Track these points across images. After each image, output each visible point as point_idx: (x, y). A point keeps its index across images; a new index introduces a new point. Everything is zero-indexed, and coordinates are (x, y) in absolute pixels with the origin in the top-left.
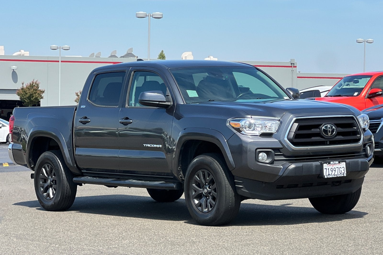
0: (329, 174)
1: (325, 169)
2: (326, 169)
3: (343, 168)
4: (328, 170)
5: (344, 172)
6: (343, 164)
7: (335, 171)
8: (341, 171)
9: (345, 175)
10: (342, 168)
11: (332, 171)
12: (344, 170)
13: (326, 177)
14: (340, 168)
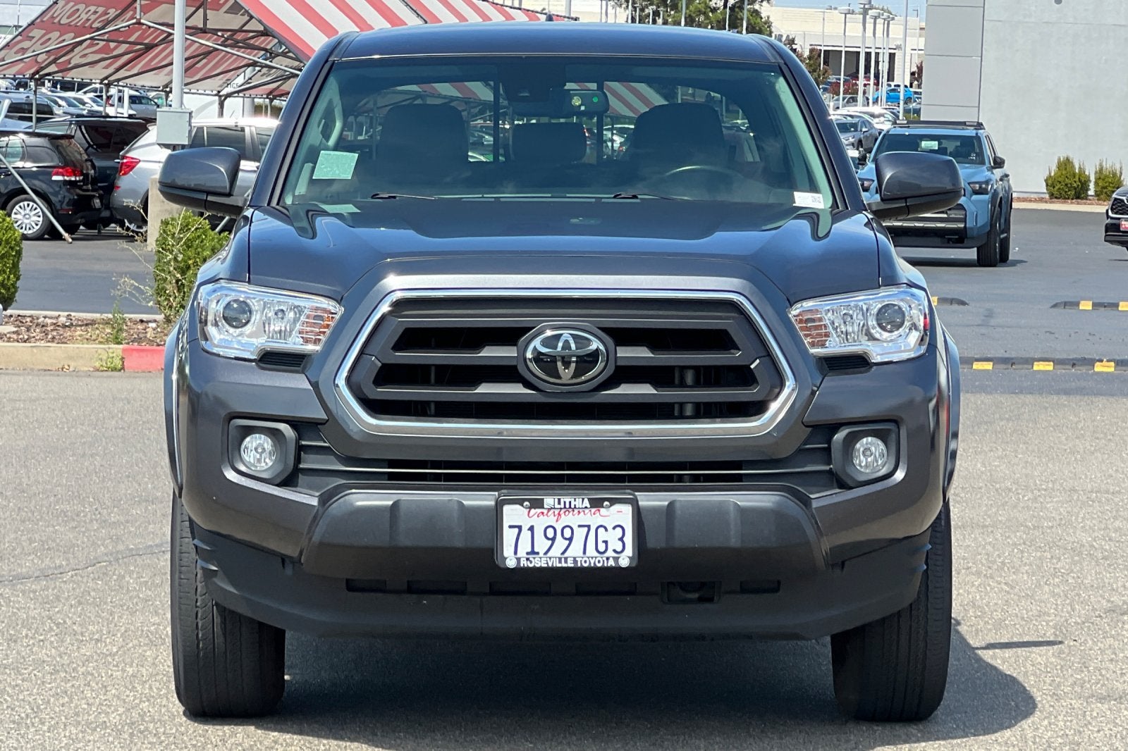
0: (533, 552)
1: (511, 527)
2: (516, 530)
3: (614, 528)
4: (526, 534)
5: (619, 549)
6: (622, 515)
7: (570, 539)
8: (606, 542)
9: (624, 562)
10: (610, 528)
11: (553, 539)
12: (621, 539)
13: (511, 563)
14: (601, 530)
